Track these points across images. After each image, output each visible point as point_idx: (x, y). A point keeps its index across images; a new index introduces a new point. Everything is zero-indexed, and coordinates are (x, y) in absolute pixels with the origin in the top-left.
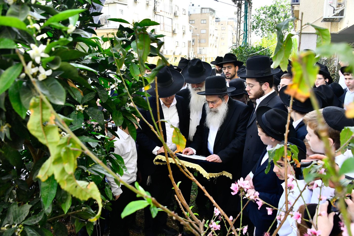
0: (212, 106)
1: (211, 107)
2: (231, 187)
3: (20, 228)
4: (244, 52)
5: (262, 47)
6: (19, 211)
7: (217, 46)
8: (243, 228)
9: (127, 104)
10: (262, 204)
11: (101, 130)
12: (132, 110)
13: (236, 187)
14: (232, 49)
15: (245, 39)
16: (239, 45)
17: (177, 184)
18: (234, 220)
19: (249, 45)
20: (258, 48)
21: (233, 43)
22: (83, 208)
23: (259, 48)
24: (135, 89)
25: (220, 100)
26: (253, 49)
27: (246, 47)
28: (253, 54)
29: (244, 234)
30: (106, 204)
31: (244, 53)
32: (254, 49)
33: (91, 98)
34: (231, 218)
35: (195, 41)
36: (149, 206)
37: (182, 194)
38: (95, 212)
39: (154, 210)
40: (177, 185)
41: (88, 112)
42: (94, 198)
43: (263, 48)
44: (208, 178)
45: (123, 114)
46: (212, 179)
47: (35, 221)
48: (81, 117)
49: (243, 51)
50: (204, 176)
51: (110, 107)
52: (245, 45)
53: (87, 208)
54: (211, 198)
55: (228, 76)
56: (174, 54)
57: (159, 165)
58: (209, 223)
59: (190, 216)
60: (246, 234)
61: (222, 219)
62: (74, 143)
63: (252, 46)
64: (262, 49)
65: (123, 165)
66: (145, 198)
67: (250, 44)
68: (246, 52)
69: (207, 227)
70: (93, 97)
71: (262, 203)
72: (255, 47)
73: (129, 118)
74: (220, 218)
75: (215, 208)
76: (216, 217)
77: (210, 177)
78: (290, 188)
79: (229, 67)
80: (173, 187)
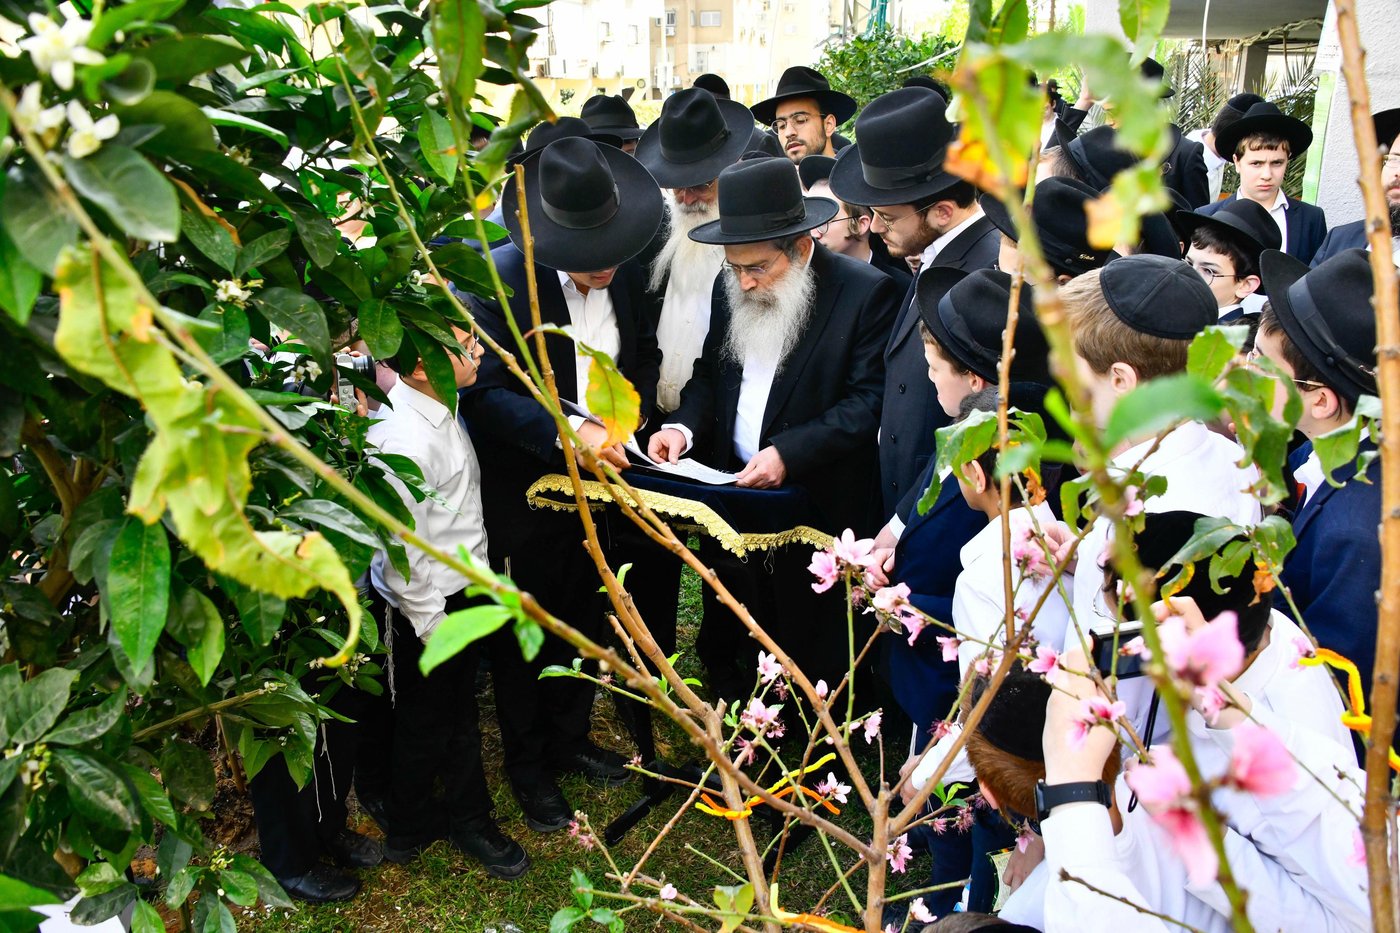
0: (753, 284)
1: (747, 287)
3: (39, 759)
4: (876, 62)
5: (944, 42)
6: (29, 696)
7: (767, 40)
8: (864, 720)
9: (412, 277)
11: (319, 377)
12: (436, 298)
13: (828, 565)
14: (826, 50)
15: (878, 8)
16: (854, 31)
17: (616, 572)
18: (834, 694)
19: (895, 32)
20: (928, 46)
21: (833, 26)
22: (267, 684)
23: (936, 44)
24: (442, 216)
25: (783, 257)
26: (910, 48)
27: (882, 43)
29: (869, 741)
30: (356, 668)
31: (873, 64)
32: (915, 49)
33: (276, 250)
34: (822, 686)
35: (678, 18)
36: (511, 623)
37: (635, 611)
38: (315, 700)
39: (529, 634)
40: (616, 576)
41: (267, 307)
43: (951, 46)
44: (740, 554)
45: (399, 314)
47: (93, 730)
48: (240, 327)
49: (872, 56)
50: (726, 546)
51: (350, 287)
52: (879, 34)
53: (282, 685)
55: (795, 153)
56: (594, 72)
57: (548, 510)
58: (739, 712)
59: (672, 689)
61: (788, 691)
62: (231, 408)
63: (904, 38)
64: (947, 48)
67: (900, 30)
68: (883, 61)
69: (736, 726)
70: (283, 249)
71: (921, 622)
72: (917, 40)
73: (424, 325)
74: (782, 693)
75: (762, 654)
76: (766, 689)
77: (747, 550)
78: (1024, 562)
79: (801, 118)
80: (602, 584)
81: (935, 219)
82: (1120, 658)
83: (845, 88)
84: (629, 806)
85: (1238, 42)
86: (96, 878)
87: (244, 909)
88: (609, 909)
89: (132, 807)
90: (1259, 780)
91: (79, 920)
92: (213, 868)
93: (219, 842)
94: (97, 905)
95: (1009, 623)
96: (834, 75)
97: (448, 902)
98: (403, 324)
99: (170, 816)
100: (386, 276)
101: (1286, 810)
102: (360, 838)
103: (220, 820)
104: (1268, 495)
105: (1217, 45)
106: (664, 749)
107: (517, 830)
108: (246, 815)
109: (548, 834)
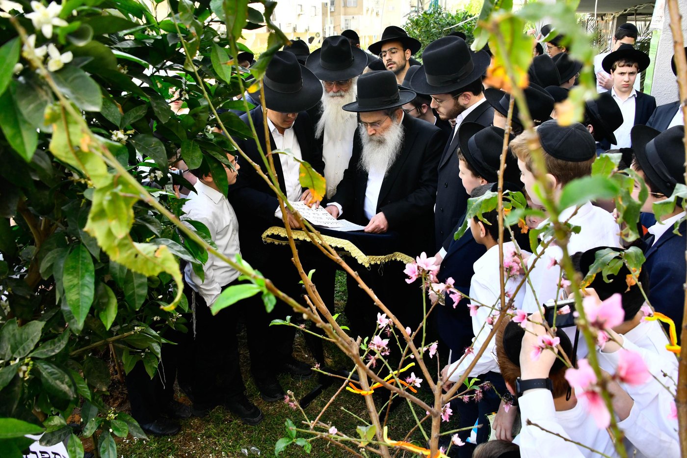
0: (374, 132)
1: (371, 134)
2: (405, 270)
3: (27, 365)
4: (434, 24)
5: (467, 15)
6: (21, 335)
7: (380, 13)
8: (429, 346)
9: (207, 129)
10: (460, 299)
11: (162, 179)
12: (219, 139)
13: (414, 270)
14: (408, 19)
16: (423, 9)
18: (414, 334)
19: (443, 10)
20: (461, 16)
21: (412, 7)
22: (136, 328)
23: (463, 15)
24: (222, 99)
25: (389, 119)
26: (450, 17)
27: (437, 15)
28: (451, 28)
29: (431, 357)
31: (432, 25)
32: (453, 18)
33: (140, 116)
34: (408, 330)
35: (336, 3)
37: (317, 293)
39: (269, 299)
40: (307, 275)
41: (136, 144)
42: (168, 271)
43: (471, 16)
44: (367, 265)
45: (200, 147)
46: (374, 267)
47: (53, 350)
48: (124, 154)
49: (431, 21)
50: (360, 262)
51: (176, 134)
52: (435, 10)
53: (143, 328)
54: (370, 292)
55: (391, 68)
56: (295, 29)
57: (272, 244)
58: (368, 342)
59: (335, 331)
60: (434, 356)
61: (392, 332)
62: (126, 185)
63: (447, 12)
64: (468, 17)
65: (209, 241)
66: (253, 281)
67: (445, 9)
68: (437, 24)
69: (366, 349)
70: (144, 115)
71: (460, 297)
72: (454, 14)
73: (212, 153)
74: (388, 333)
75: (379, 314)
76: (381, 331)
77: (370, 264)
78: (510, 269)
79: (393, 51)
80: (301, 280)
81: (462, 101)
82: (558, 316)
83: (418, 37)
84: (312, 389)
85: (612, 15)
86: (52, 423)
87: (123, 439)
88: (304, 439)
89: (73, 388)
90: (631, 377)
91: (44, 444)
92: (107, 419)
93: (111, 406)
94: (52, 436)
95: (502, 299)
96: (413, 31)
97: (223, 436)
98: (203, 152)
99: (87, 393)
100: (194, 129)
101: (641, 392)
102: (180, 404)
103: (112, 396)
104: (629, 236)
105: (602, 16)
106: (329, 361)
107: (257, 401)
108: (125, 393)
109: (272, 402)
